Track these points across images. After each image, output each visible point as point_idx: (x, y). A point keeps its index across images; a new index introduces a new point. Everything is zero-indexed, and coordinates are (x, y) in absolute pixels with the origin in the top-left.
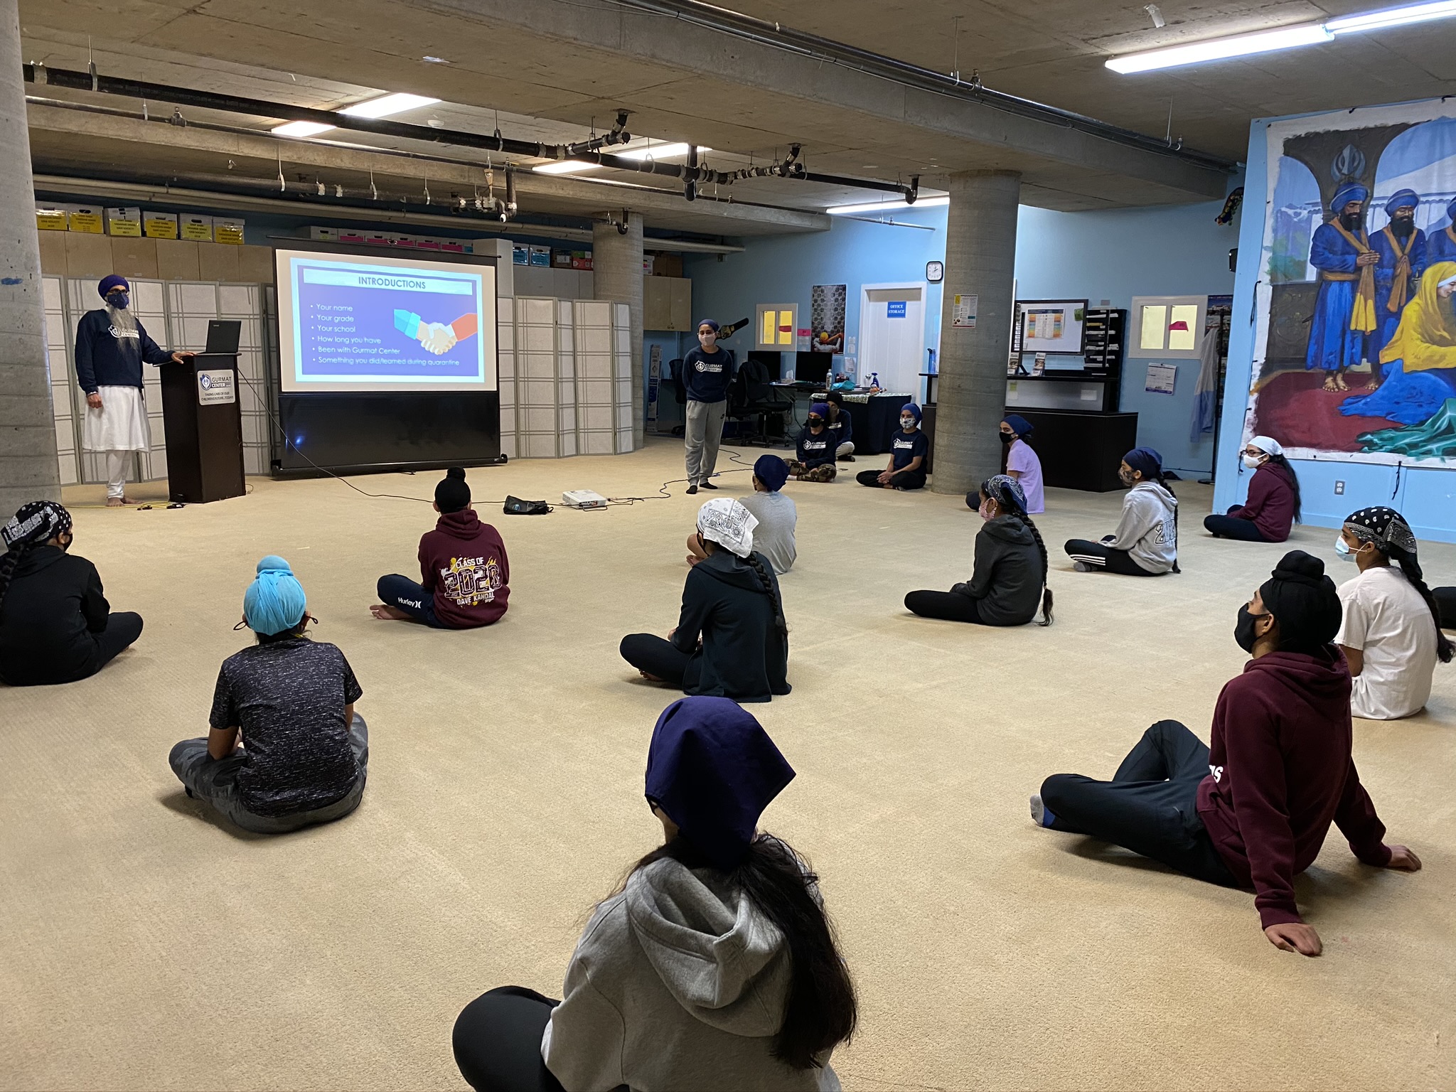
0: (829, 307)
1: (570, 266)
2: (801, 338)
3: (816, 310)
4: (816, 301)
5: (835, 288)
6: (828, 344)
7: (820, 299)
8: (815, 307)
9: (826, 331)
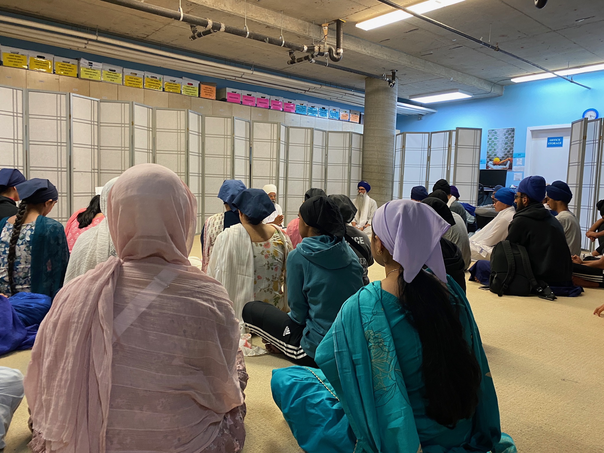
0: (500, 142)
4: (490, 139)
5: (506, 130)
6: (500, 165)
7: (493, 138)
8: (490, 143)
9: (498, 157)
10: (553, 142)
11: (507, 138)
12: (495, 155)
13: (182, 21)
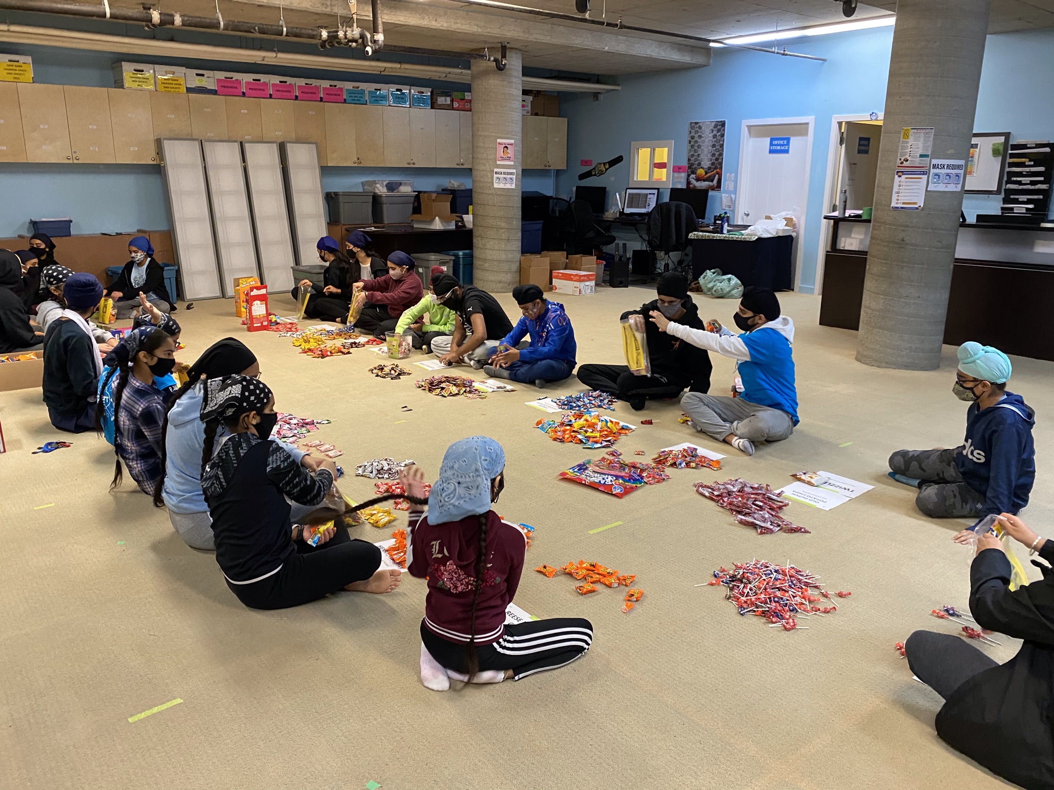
0: (706, 144)
1: (451, 107)
2: (676, 175)
3: (692, 146)
4: (693, 138)
5: (713, 124)
6: (705, 180)
7: (697, 135)
8: (692, 143)
9: (703, 168)
10: (777, 145)
11: (715, 136)
12: (699, 164)
13: (111, 17)
